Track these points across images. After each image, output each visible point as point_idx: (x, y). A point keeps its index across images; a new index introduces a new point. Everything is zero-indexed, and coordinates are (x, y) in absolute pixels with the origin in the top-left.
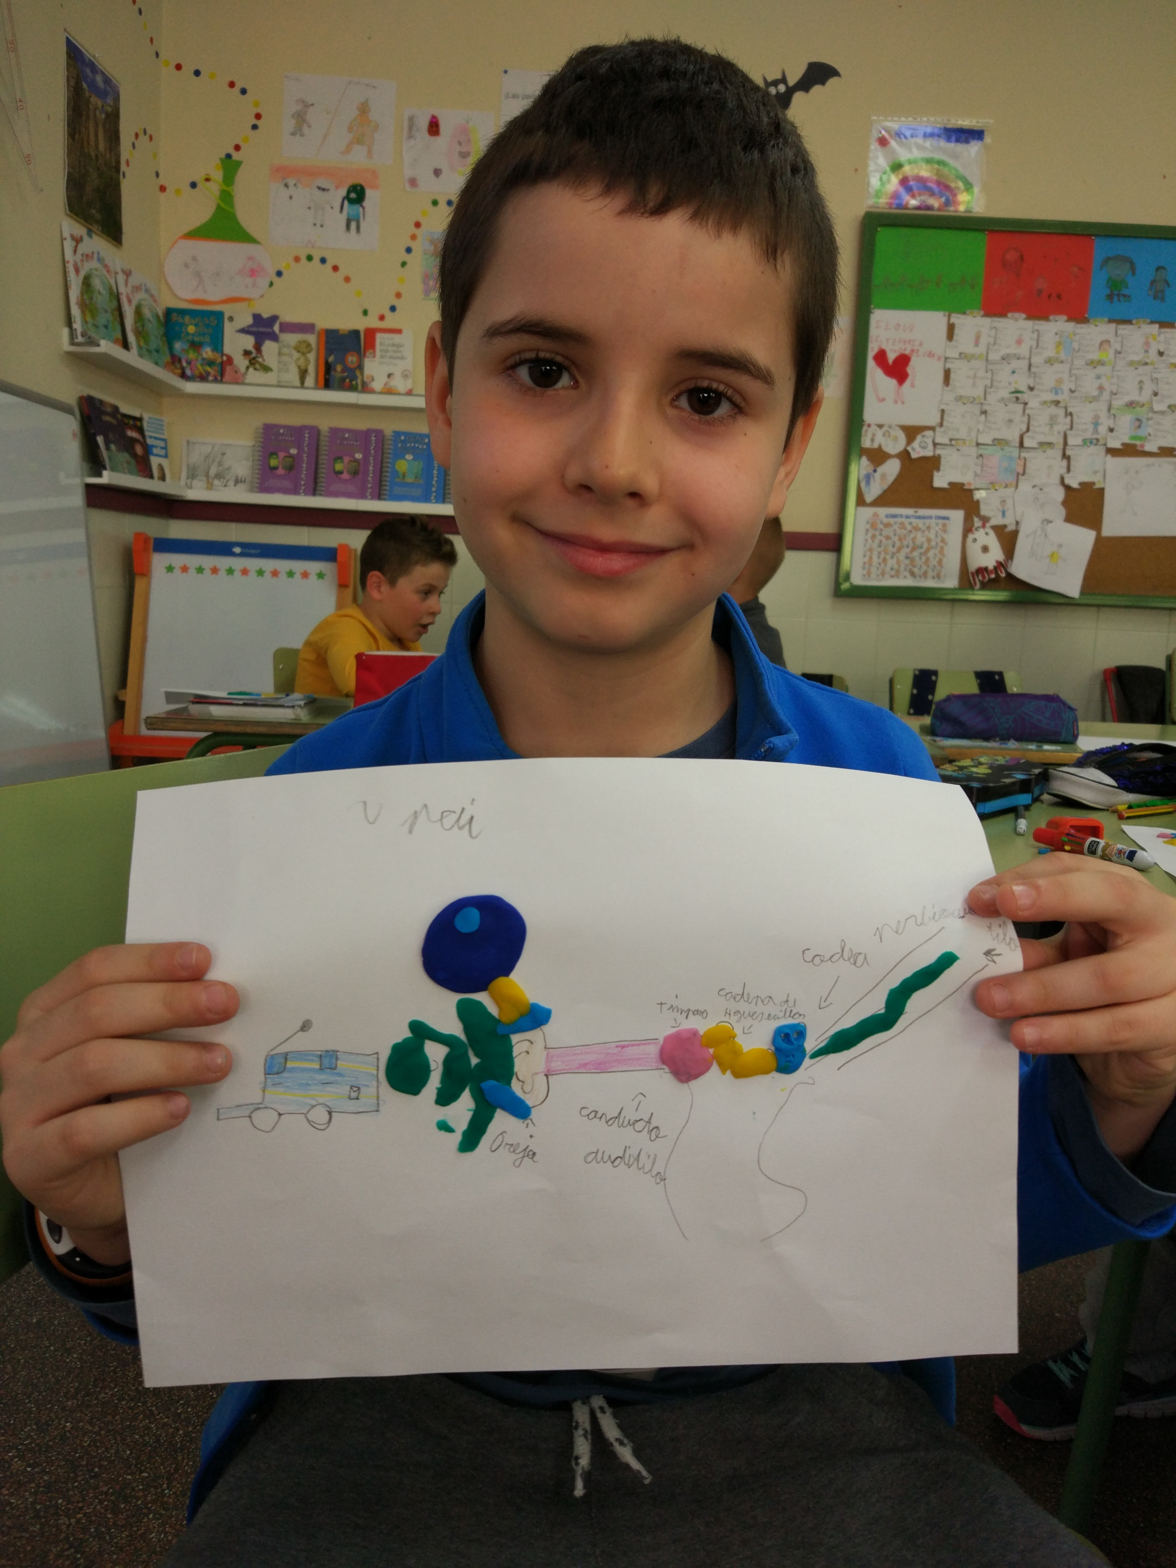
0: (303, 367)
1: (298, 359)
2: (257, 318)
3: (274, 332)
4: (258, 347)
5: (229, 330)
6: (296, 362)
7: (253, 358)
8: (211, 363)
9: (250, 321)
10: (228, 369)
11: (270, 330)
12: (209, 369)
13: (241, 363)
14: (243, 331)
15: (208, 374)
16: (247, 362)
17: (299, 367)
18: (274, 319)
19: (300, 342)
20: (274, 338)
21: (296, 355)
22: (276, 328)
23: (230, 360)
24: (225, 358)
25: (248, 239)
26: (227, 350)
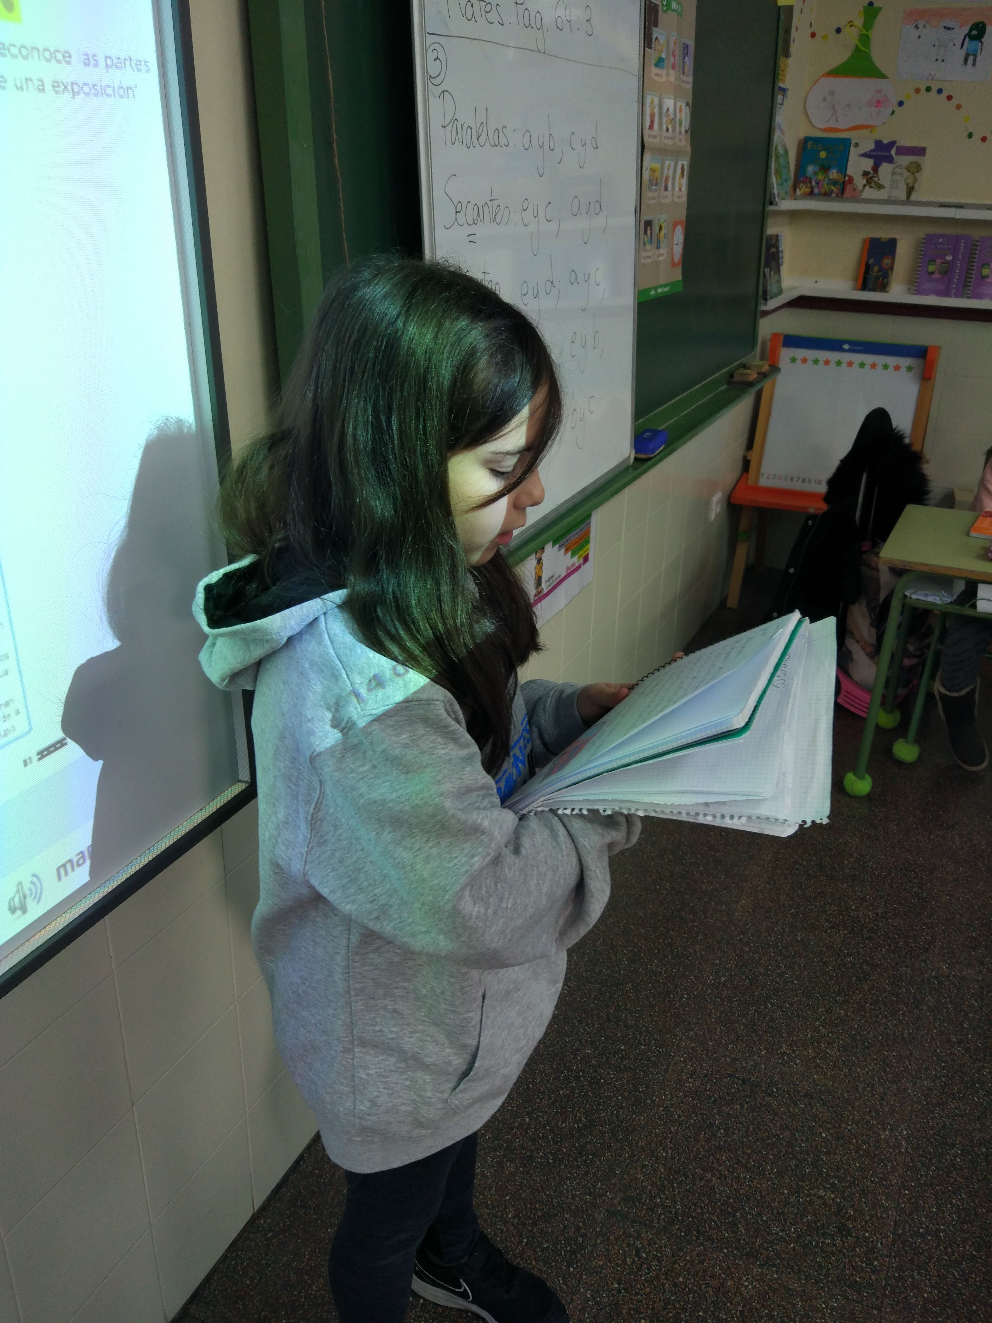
0: (911, 185)
1: (907, 178)
2: (878, 143)
3: (891, 155)
4: (876, 169)
5: (854, 153)
6: (905, 180)
7: (870, 178)
8: (835, 183)
9: (872, 146)
10: (849, 187)
11: (888, 154)
12: (833, 188)
13: (860, 182)
14: (865, 155)
15: (832, 191)
16: (864, 181)
17: (907, 185)
18: (893, 143)
19: (912, 163)
20: (890, 160)
21: (906, 174)
22: (893, 152)
23: (851, 180)
24: (847, 178)
25: (879, 75)
26: (849, 172)
